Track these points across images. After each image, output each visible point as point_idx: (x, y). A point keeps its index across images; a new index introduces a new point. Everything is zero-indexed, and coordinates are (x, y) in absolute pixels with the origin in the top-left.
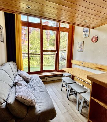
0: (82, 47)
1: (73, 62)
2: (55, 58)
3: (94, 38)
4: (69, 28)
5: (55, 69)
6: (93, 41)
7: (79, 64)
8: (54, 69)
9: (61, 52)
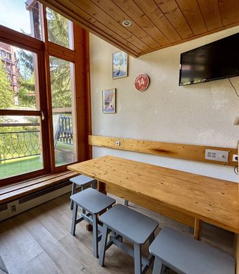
0: (112, 103)
1: (94, 140)
2: (40, 134)
3: (140, 79)
4: (75, 51)
5: (42, 168)
6: (138, 87)
7: (110, 145)
8: (40, 167)
9: (58, 115)
